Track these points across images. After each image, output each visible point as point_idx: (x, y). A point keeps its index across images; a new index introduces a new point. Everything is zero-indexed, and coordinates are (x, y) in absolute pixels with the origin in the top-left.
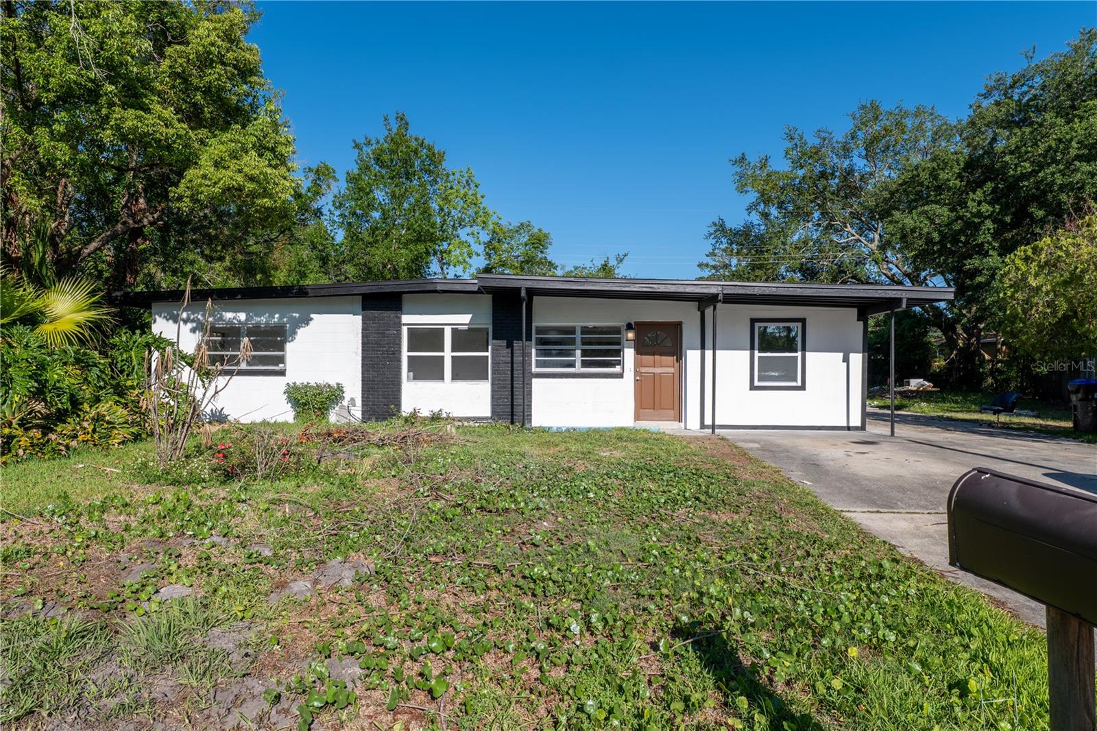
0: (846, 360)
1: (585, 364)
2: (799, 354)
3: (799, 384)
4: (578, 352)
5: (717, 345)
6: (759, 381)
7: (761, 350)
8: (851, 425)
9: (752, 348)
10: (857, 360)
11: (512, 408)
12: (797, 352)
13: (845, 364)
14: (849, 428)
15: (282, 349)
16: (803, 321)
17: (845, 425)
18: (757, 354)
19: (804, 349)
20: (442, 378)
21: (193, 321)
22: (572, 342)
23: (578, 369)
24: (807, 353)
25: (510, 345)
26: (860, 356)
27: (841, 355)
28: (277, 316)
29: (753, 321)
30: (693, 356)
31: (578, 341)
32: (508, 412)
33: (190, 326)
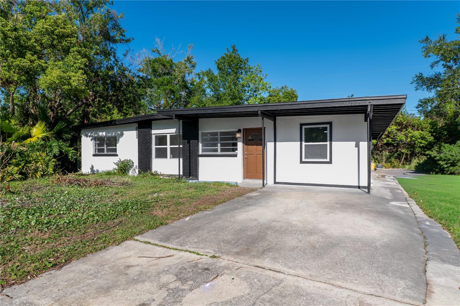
0: (357, 146)
1: (222, 150)
2: (328, 143)
3: (328, 160)
4: (219, 145)
5: (277, 139)
6: (305, 158)
7: (306, 141)
8: (361, 185)
9: (301, 141)
10: (364, 145)
11: (190, 171)
12: (327, 141)
13: (357, 148)
14: (359, 187)
15: (116, 146)
16: (330, 123)
17: (357, 185)
18: (304, 143)
19: (331, 140)
20: (166, 157)
21: (91, 136)
22: (216, 139)
23: (219, 153)
24: (333, 143)
25: (189, 142)
26: (366, 143)
27: (354, 143)
28: (114, 133)
29: (302, 125)
30: (270, 145)
31: (219, 139)
32: (188, 172)
33: (91, 138)
